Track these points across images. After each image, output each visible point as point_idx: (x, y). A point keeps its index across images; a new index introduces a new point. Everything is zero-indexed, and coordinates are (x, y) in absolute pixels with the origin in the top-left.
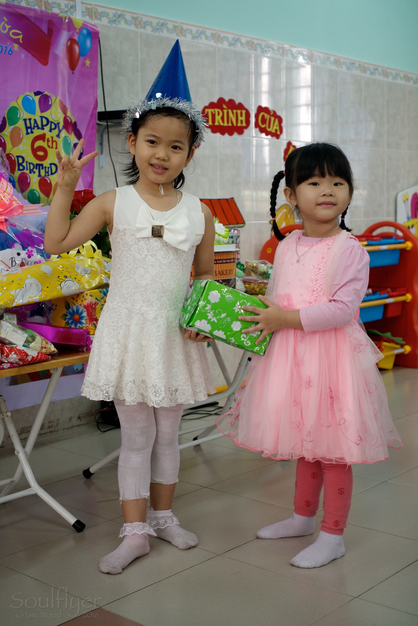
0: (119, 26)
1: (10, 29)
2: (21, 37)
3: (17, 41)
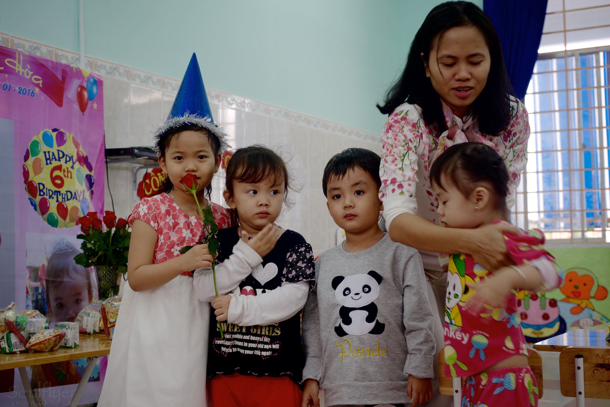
0: (114, 77)
1: (32, 75)
2: (41, 82)
3: (37, 85)
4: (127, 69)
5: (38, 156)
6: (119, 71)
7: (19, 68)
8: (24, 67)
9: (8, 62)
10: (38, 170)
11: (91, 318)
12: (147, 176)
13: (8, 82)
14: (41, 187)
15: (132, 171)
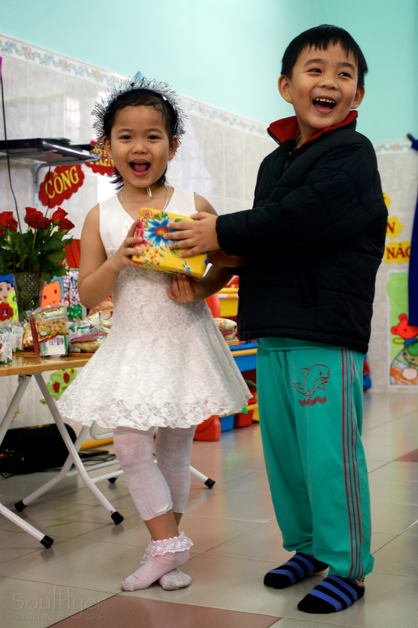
0: (11, 55)
4: (25, 46)
6: (16, 48)
11: (14, 333)
12: (49, 176)
15: (33, 170)
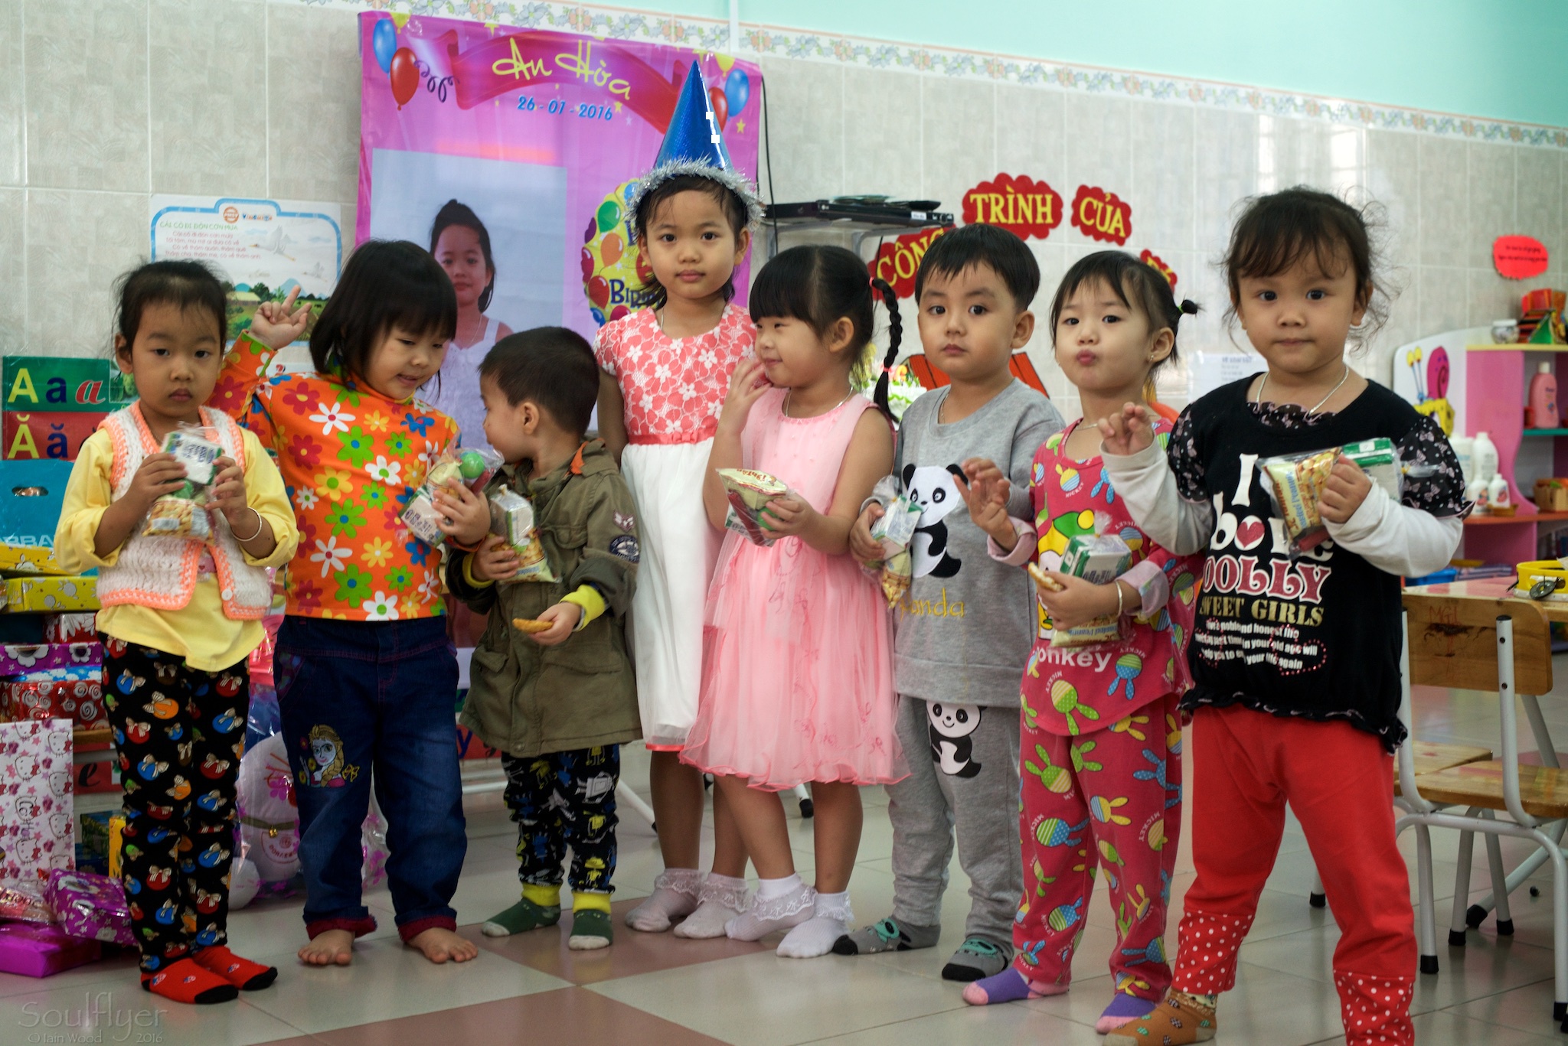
1: (610, 80)
2: (627, 90)
3: (620, 98)
4: (837, 39)
5: (614, 231)
7: (583, 69)
8: (593, 67)
9: (562, 60)
10: (612, 254)
13: (559, 98)
14: (617, 287)
